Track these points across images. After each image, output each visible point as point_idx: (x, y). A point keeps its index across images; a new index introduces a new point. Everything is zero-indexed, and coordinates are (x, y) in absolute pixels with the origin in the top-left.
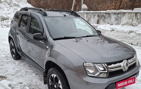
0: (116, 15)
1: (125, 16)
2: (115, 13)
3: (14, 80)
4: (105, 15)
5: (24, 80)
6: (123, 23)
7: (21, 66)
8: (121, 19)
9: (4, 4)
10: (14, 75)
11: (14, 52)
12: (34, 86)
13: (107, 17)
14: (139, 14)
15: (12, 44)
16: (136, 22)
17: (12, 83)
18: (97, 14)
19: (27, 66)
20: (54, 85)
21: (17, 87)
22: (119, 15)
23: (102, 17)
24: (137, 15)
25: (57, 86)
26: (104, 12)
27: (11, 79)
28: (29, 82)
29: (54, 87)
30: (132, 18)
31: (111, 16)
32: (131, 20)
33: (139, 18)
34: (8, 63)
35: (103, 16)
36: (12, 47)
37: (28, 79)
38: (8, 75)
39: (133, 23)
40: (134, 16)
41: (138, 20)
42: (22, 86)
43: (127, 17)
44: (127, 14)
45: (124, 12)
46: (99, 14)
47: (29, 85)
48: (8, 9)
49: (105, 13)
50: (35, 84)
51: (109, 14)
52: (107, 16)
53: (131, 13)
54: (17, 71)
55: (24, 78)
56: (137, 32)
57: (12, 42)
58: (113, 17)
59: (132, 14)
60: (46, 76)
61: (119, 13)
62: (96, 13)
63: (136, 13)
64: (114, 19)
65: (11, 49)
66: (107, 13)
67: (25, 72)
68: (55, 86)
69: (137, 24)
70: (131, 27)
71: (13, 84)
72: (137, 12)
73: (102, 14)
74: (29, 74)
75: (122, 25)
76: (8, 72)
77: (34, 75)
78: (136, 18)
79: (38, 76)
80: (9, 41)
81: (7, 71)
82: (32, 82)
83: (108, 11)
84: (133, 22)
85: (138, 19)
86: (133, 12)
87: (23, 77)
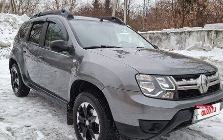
0: (178, 35)
1: (191, 37)
2: (175, 33)
3: (16, 123)
4: (161, 36)
5: (33, 122)
6: (189, 47)
7: (28, 105)
8: (185, 41)
9: (5, 24)
10: (16, 116)
11: (18, 83)
12: (50, 130)
13: (165, 40)
14: (213, 33)
15: (16, 71)
16: (210, 45)
17: (12, 126)
18: (148, 36)
19: (38, 104)
20: (85, 121)
21: (20, 131)
22: (183, 36)
23: (156, 39)
24: (210, 33)
25: (90, 121)
26: (159, 31)
27: (11, 121)
28: (42, 125)
29: (84, 124)
30: (203, 39)
31: (170, 38)
32: (201, 43)
33: (214, 39)
34: (6, 100)
35: (158, 37)
36: (14, 76)
37: (40, 121)
38: (6, 116)
39: (205, 47)
40: (206, 36)
41: (212, 42)
42: (29, 130)
43: (195, 38)
44: (194, 34)
45: (190, 30)
46: (152, 35)
47: (41, 128)
48: (11, 32)
49: (161, 33)
50: (52, 127)
51: (166, 34)
52: (164, 37)
53: (201, 31)
54: (22, 111)
55: (33, 120)
56: (212, 58)
57: (14, 68)
58: (173, 38)
59: (203, 33)
60: (72, 111)
61: (183, 32)
62: (146, 34)
63: (209, 32)
64: (175, 42)
65: (13, 80)
66: (163, 33)
67: (35, 112)
68: (87, 123)
69: (211, 47)
70: (203, 51)
71: (14, 128)
72: (210, 30)
73: (156, 35)
74: (41, 115)
75: (188, 50)
76: (6, 112)
77: (50, 115)
78: (208, 38)
79: (57, 117)
80: (11, 68)
81: (4, 111)
82: (47, 125)
83: (165, 31)
84: (204, 45)
85: (211, 40)
86: (204, 29)
87: (32, 118)
